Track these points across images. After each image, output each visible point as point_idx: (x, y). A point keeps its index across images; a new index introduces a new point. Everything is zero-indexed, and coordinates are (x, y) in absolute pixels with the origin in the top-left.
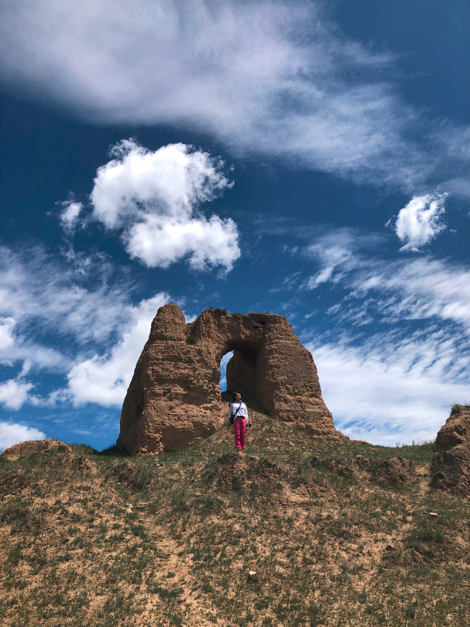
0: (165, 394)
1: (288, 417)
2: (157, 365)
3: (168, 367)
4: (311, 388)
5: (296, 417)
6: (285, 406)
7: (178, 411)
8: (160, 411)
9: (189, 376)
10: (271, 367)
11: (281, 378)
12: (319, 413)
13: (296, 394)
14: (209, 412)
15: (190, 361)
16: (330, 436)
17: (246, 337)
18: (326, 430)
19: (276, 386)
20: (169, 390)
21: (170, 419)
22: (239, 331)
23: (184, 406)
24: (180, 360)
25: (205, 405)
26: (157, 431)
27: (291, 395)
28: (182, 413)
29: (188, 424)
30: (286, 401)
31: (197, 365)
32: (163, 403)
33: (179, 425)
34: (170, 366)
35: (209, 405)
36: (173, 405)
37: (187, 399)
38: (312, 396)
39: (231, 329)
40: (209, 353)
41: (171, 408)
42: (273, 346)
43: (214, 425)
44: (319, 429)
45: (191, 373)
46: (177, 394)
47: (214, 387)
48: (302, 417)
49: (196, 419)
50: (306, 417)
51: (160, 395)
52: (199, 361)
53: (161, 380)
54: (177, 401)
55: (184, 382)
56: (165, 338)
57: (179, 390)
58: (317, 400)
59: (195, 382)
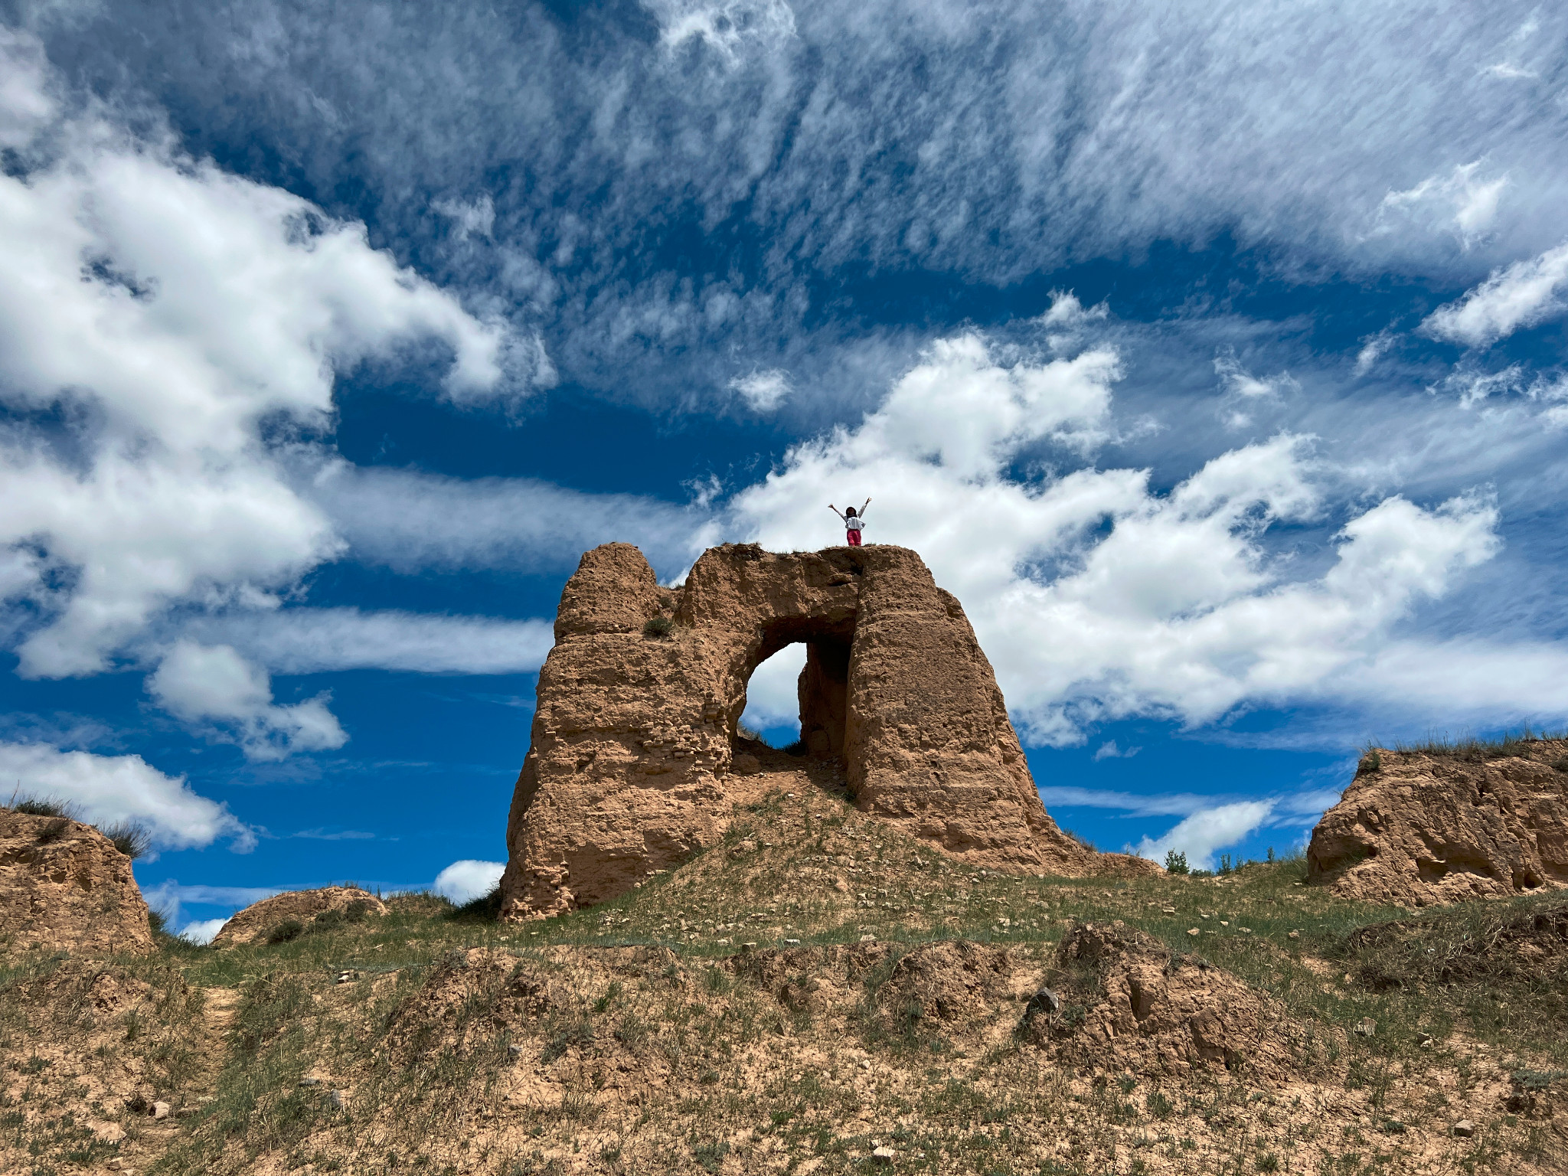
0: (581, 766)
1: (900, 805)
2: (564, 694)
3: (593, 698)
4: (968, 727)
5: (922, 806)
6: (894, 778)
7: (612, 806)
8: (564, 809)
9: (643, 717)
10: (865, 680)
11: (886, 707)
12: (985, 792)
13: (925, 746)
14: (688, 805)
15: (648, 681)
16: (1012, 850)
17: (815, 608)
18: (1000, 835)
19: (873, 727)
20: (592, 756)
21: (587, 828)
22: (791, 596)
23: (627, 794)
24: (623, 679)
25: (680, 788)
26: (555, 859)
27: (912, 747)
28: (620, 808)
29: (632, 839)
30: (897, 765)
31: (665, 689)
32: (575, 788)
33: (609, 842)
34: (597, 696)
35: (691, 787)
36: (600, 792)
37: (638, 775)
38: (967, 748)
39: (773, 592)
40: (698, 657)
41: (595, 799)
42: (874, 628)
43: (699, 836)
44: (983, 835)
45: (648, 710)
46: (612, 765)
47: (706, 742)
48: (938, 804)
49: (652, 825)
50: (948, 803)
51: (568, 769)
52: (669, 680)
53: (573, 732)
54: (611, 783)
55: (632, 733)
56: (589, 629)
57: (620, 753)
58: (981, 757)
59: (656, 731)
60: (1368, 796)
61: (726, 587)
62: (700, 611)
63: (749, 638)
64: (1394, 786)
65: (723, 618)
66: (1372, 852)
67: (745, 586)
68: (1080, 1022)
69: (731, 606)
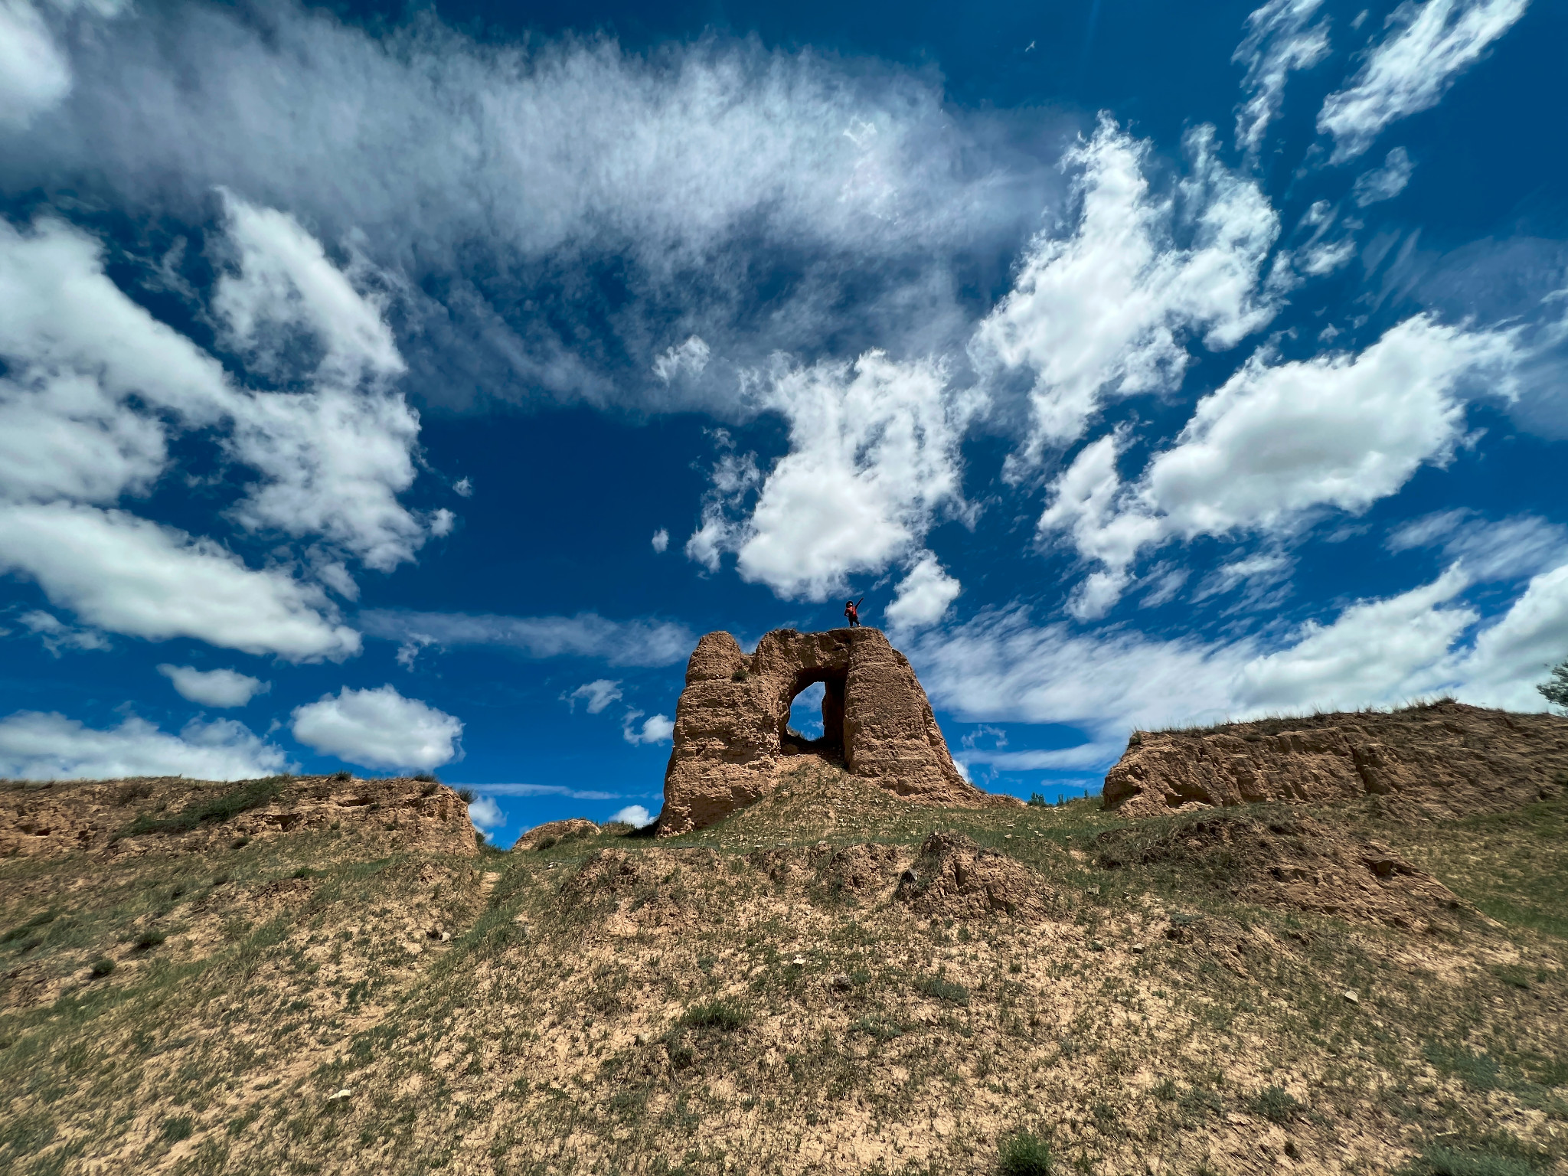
0: (698, 752)
1: (872, 770)
2: (690, 713)
3: (704, 715)
4: (909, 725)
5: (884, 770)
6: (869, 755)
7: (715, 773)
8: (690, 776)
9: (731, 724)
10: (852, 701)
11: (863, 716)
12: (919, 762)
13: (886, 737)
14: (755, 772)
15: (733, 705)
16: (935, 794)
17: (826, 662)
18: (927, 786)
19: (857, 728)
20: (704, 746)
21: (701, 785)
22: (813, 656)
23: (723, 767)
24: (721, 704)
25: (751, 763)
26: (684, 803)
27: (878, 738)
28: (719, 775)
29: (725, 791)
30: (870, 748)
31: (743, 709)
32: (695, 764)
33: (712, 793)
34: (705, 713)
35: (757, 763)
36: (708, 766)
37: (727, 757)
38: (909, 737)
39: (802, 654)
40: (761, 691)
41: (705, 770)
42: (857, 673)
43: (761, 789)
44: (918, 785)
45: (734, 721)
46: (714, 751)
47: (764, 738)
48: (893, 769)
49: (736, 783)
50: (898, 769)
51: (691, 753)
52: (745, 704)
53: (694, 734)
54: (714, 761)
55: (724, 733)
56: (704, 678)
57: (719, 745)
58: (917, 742)
59: (738, 732)
60: (1135, 758)
61: (777, 652)
62: (763, 667)
63: (789, 680)
64: (1150, 752)
65: (775, 670)
66: (1138, 791)
67: (787, 652)
68: (926, 888)
69: (779, 662)
